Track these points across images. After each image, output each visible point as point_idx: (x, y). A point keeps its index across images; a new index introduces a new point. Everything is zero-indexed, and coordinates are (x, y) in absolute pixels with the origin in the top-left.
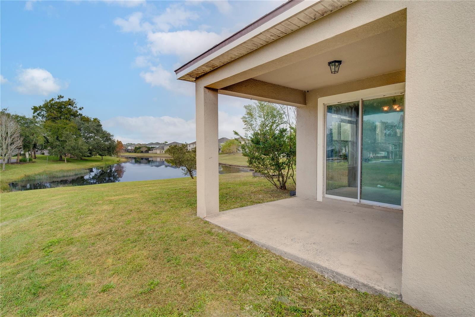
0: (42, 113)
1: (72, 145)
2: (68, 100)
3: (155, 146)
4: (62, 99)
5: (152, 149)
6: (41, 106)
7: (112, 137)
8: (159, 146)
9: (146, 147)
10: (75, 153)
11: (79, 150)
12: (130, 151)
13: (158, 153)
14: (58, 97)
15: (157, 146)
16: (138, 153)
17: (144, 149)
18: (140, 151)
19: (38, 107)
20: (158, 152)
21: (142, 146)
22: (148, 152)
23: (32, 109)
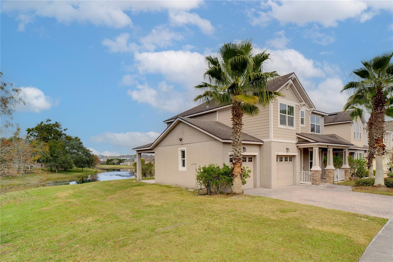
0: (34, 134)
1: (63, 159)
2: (55, 123)
3: (126, 158)
4: (50, 122)
5: (123, 161)
6: (33, 128)
7: (91, 153)
8: (130, 158)
9: (118, 159)
10: (65, 166)
11: (68, 163)
12: (102, 163)
13: (128, 165)
14: (47, 120)
15: (128, 159)
16: (110, 165)
17: (116, 161)
18: (112, 163)
19: (31, 129)
20: (129, 163)
21: (114, 158)
22: (120, 164)
23: (27, 130)
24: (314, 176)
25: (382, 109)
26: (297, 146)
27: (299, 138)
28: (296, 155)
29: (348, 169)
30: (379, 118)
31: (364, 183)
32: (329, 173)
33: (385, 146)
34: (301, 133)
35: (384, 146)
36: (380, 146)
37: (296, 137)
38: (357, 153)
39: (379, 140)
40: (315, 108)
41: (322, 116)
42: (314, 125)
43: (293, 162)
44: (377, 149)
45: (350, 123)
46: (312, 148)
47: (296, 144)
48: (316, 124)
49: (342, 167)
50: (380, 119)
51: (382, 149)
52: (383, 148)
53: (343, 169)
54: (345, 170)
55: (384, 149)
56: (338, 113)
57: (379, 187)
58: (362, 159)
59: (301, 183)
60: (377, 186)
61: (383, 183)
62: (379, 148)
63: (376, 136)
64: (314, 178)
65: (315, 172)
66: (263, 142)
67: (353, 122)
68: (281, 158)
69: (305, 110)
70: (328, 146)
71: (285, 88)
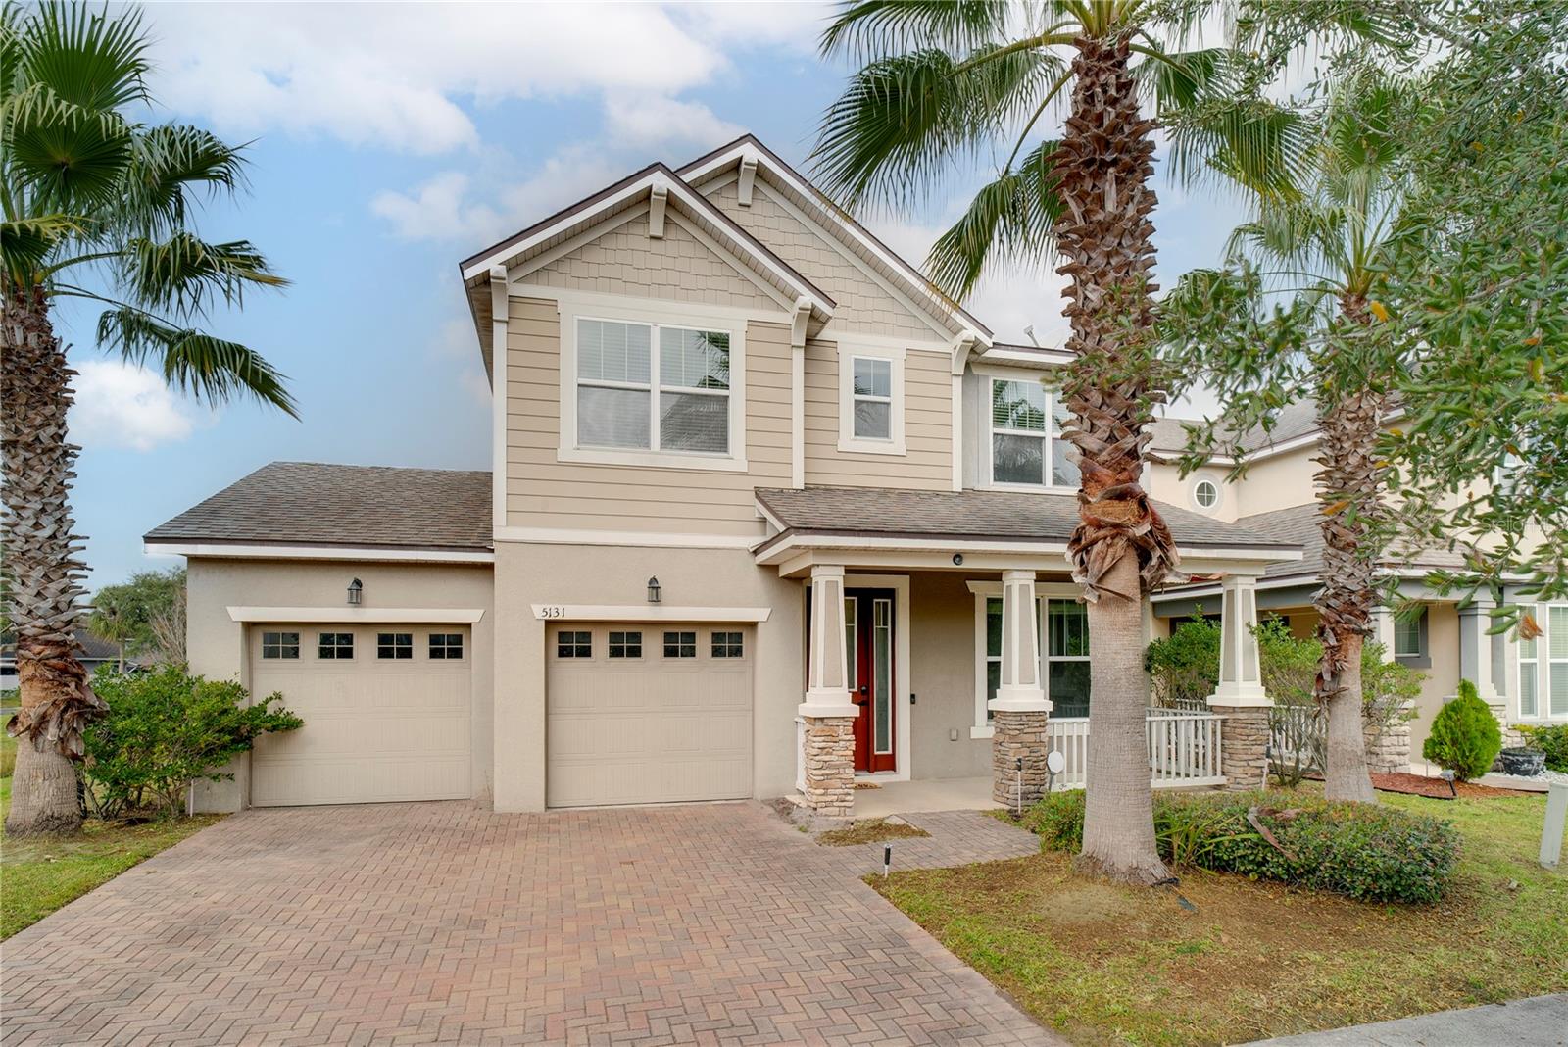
28: (758, 623)
43: (749, 664)
47: (755, 554)
49: (1211, 700)
53: (1213, 709)
54: (1224, 721)
59: (800, 793)
66: (492, 551)
68: (626, 642)
69: (905, 352)
70: (958, 556)
71: (638, 230)
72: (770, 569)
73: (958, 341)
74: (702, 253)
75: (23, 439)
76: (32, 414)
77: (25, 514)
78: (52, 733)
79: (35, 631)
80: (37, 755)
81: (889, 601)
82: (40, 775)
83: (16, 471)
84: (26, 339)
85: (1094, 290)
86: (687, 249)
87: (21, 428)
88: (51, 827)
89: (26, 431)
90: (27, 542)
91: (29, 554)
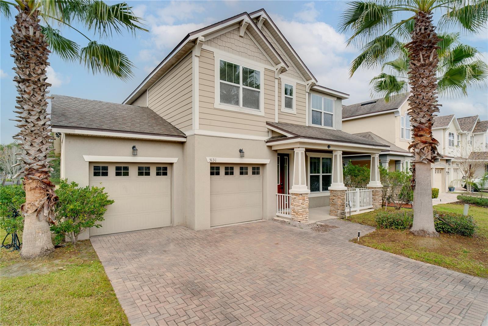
24: (294, 204)
25: (429, 57)
26: (268, 146)
27: (273, 131)
28: (266, 164)
29: (378, 190)
30: (423, 78)
31: (391, 224)
32: (334, 198)
33: (436, 143)
34: (279, 123)
35: (433, 143)
36: (425, 143)
37: (267, 130)
38: (407, 162)
39: (422, 129)
40: (317, 81)
41: (337, 99)
42: (321, 112)
43: (261, 177)
44: (418, 149)
45: (393, 113)
46: (293, 149)
47: (267, 142)
48: (324, 110)
49: (368, 186)
50: (425, 79)
51: (430, 148)
52: (432, 147)
53: (369, 188)
54: (373, 191)
55: (434, 149)
56: (378, 100)
57: (422, 236)
58: (405, 172)
59: (278, 216)
60: (416, 234)
61: (431, 227)
62: (423, 146)
63: (416, 120)
64: (296, 208)
65: (296, 197)
66: (186, 137)
67: (398, 112)
68: (229, 170)
69: (296, 84)
70: (329, 146)
71: (236, 32)
72: (270, 147)
73: (310, 82)
74: (253, 44)
75: (33, 79)
76: (37, 68)
77: (32, 113)
78: (46, 212)
79: (38, 167)
80: (38, 223)
81: (287, 157)
82: (41, 232)
83: (29, 94)
84: (35, 33)
85: (425, 80)
86: (249, 42)
87: (32, 74)
88: (47, 254)
89: (34, 75)
90: (34, 126)
91: (35, 132)
